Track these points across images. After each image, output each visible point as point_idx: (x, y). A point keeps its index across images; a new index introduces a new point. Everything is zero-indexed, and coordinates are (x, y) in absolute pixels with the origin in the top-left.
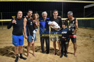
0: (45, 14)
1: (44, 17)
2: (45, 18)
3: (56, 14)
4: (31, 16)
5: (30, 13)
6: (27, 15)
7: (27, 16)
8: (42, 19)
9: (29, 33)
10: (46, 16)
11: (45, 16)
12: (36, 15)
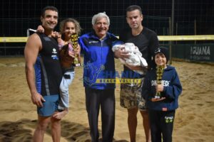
0: (103, 20)
1: (100, 29)
2: (104, 32)
3: (135, 17)
4: (52, 27)
5: (49, 16)
6: (41, 24)
7: (41, 28)
8: (93, 36)
9: (47, 86)
10: (107, 26)
11: (103, 26)
12: (71, 24)
